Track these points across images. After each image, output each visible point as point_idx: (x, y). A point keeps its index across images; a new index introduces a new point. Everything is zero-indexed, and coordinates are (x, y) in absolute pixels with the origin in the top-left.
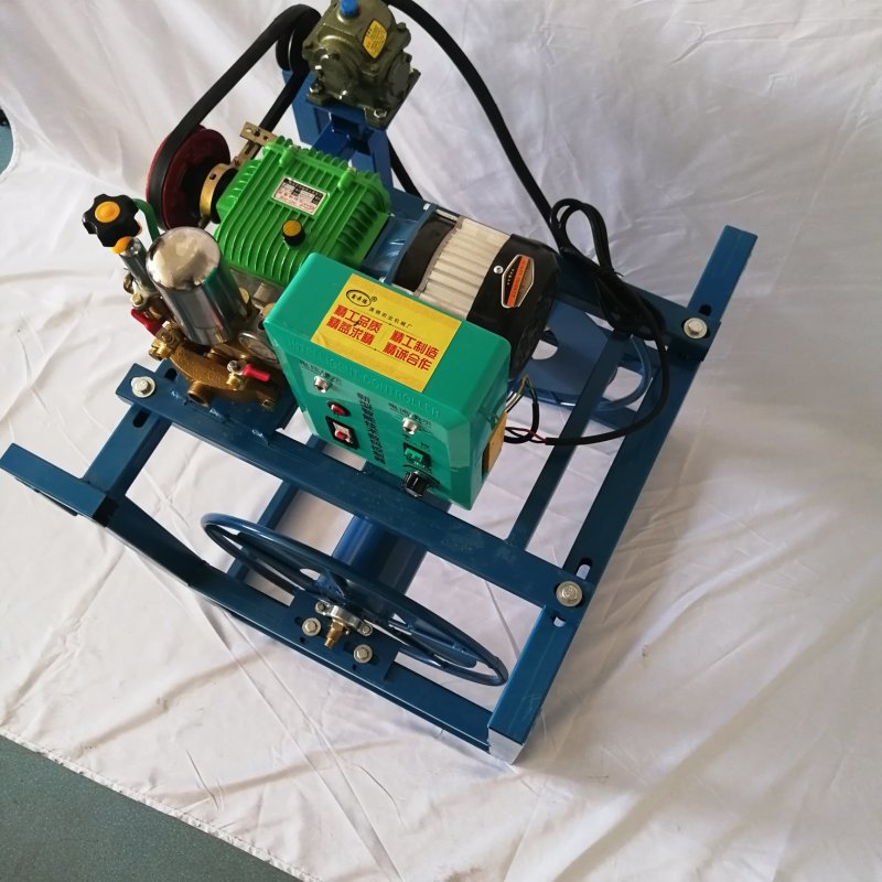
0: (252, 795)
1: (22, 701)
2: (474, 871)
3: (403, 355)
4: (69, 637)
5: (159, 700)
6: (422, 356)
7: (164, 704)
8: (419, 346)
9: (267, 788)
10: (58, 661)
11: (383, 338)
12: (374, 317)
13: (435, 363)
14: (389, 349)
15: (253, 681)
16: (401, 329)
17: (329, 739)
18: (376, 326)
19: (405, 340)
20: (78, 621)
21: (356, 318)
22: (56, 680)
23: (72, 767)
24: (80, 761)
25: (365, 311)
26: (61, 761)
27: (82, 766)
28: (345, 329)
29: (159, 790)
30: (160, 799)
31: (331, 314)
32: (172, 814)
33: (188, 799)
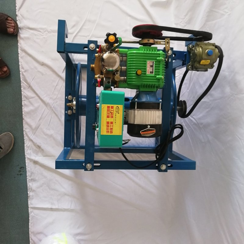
0: (34, 95)
1: (27, 30)
2: (43, 150)
3: (108, 126)
4: (47, 32)
5: (43, 63)
6: (109, 131)
7: (43, 64)
8: (111, 129)
9: (37, 98)
10: (40, 33)
11: (110, 120)
12: (114, 115)
13: (109, 134)
14: (108, 123)
15: (58, 82)
16: (114, 123)
17: (54, 106)
18: (112, 117)
19: (112, 125)
20: (51, 32)
21: (112, 112)
22: (36, 35)
23: (19, 51)
24: (21, 51)
25: (115, 113)
26: (19, 47)
27: (20, 53)
28: (108, 110)
29: (24, 73)
30: (23, 75)
31: (110, 105)
32: (21, 79)
33: (26, 81)
